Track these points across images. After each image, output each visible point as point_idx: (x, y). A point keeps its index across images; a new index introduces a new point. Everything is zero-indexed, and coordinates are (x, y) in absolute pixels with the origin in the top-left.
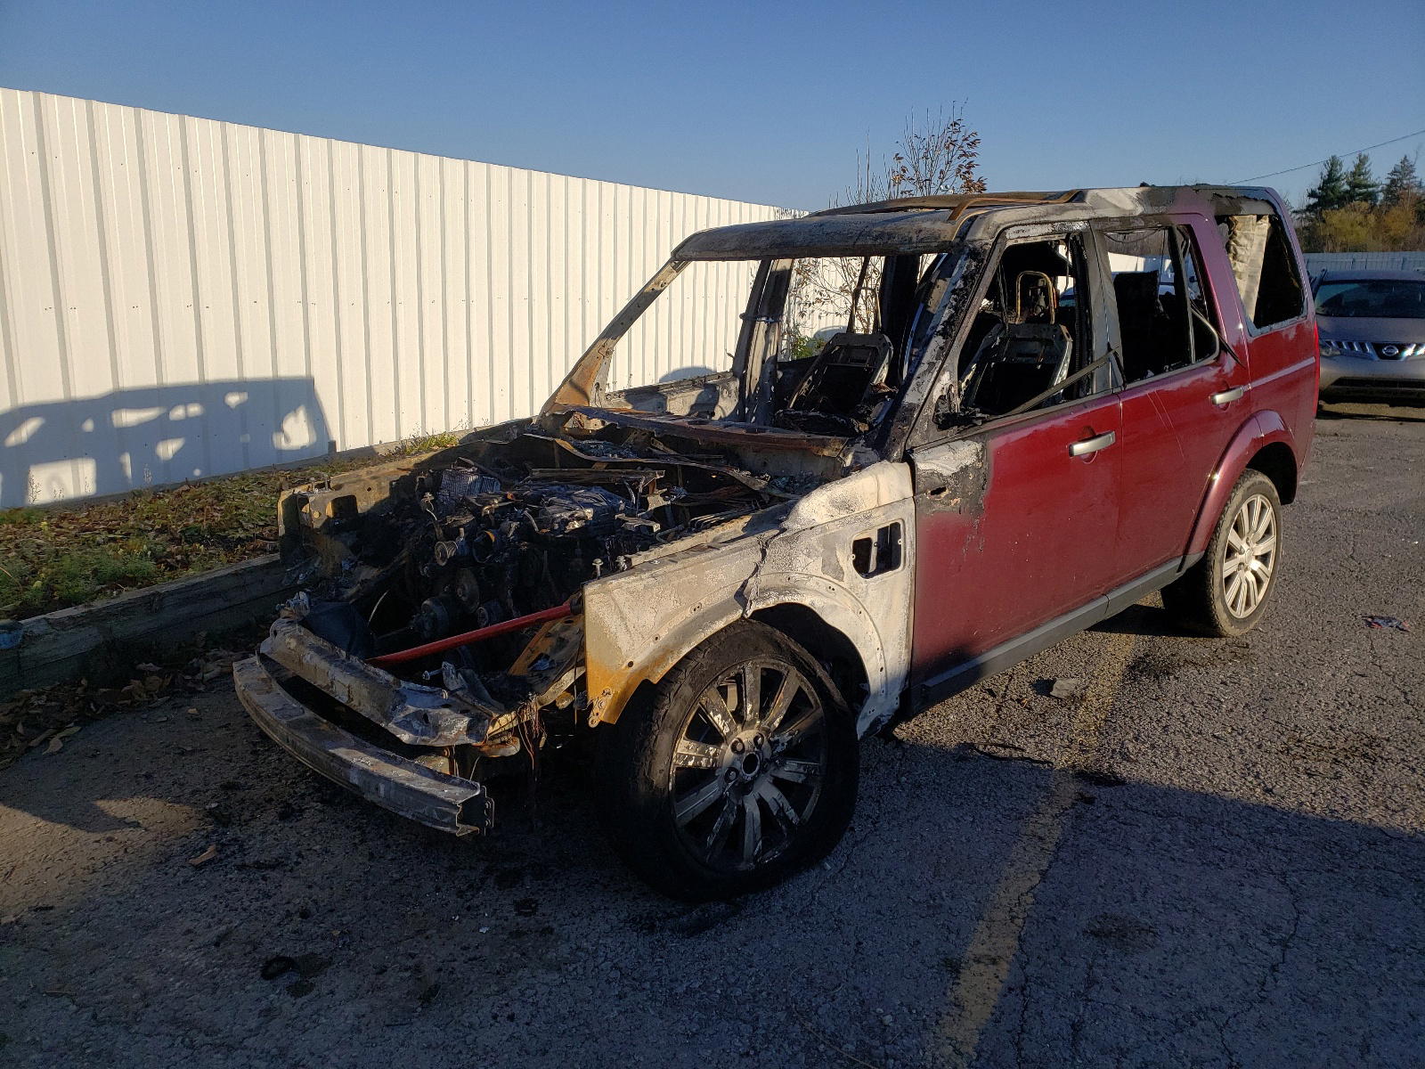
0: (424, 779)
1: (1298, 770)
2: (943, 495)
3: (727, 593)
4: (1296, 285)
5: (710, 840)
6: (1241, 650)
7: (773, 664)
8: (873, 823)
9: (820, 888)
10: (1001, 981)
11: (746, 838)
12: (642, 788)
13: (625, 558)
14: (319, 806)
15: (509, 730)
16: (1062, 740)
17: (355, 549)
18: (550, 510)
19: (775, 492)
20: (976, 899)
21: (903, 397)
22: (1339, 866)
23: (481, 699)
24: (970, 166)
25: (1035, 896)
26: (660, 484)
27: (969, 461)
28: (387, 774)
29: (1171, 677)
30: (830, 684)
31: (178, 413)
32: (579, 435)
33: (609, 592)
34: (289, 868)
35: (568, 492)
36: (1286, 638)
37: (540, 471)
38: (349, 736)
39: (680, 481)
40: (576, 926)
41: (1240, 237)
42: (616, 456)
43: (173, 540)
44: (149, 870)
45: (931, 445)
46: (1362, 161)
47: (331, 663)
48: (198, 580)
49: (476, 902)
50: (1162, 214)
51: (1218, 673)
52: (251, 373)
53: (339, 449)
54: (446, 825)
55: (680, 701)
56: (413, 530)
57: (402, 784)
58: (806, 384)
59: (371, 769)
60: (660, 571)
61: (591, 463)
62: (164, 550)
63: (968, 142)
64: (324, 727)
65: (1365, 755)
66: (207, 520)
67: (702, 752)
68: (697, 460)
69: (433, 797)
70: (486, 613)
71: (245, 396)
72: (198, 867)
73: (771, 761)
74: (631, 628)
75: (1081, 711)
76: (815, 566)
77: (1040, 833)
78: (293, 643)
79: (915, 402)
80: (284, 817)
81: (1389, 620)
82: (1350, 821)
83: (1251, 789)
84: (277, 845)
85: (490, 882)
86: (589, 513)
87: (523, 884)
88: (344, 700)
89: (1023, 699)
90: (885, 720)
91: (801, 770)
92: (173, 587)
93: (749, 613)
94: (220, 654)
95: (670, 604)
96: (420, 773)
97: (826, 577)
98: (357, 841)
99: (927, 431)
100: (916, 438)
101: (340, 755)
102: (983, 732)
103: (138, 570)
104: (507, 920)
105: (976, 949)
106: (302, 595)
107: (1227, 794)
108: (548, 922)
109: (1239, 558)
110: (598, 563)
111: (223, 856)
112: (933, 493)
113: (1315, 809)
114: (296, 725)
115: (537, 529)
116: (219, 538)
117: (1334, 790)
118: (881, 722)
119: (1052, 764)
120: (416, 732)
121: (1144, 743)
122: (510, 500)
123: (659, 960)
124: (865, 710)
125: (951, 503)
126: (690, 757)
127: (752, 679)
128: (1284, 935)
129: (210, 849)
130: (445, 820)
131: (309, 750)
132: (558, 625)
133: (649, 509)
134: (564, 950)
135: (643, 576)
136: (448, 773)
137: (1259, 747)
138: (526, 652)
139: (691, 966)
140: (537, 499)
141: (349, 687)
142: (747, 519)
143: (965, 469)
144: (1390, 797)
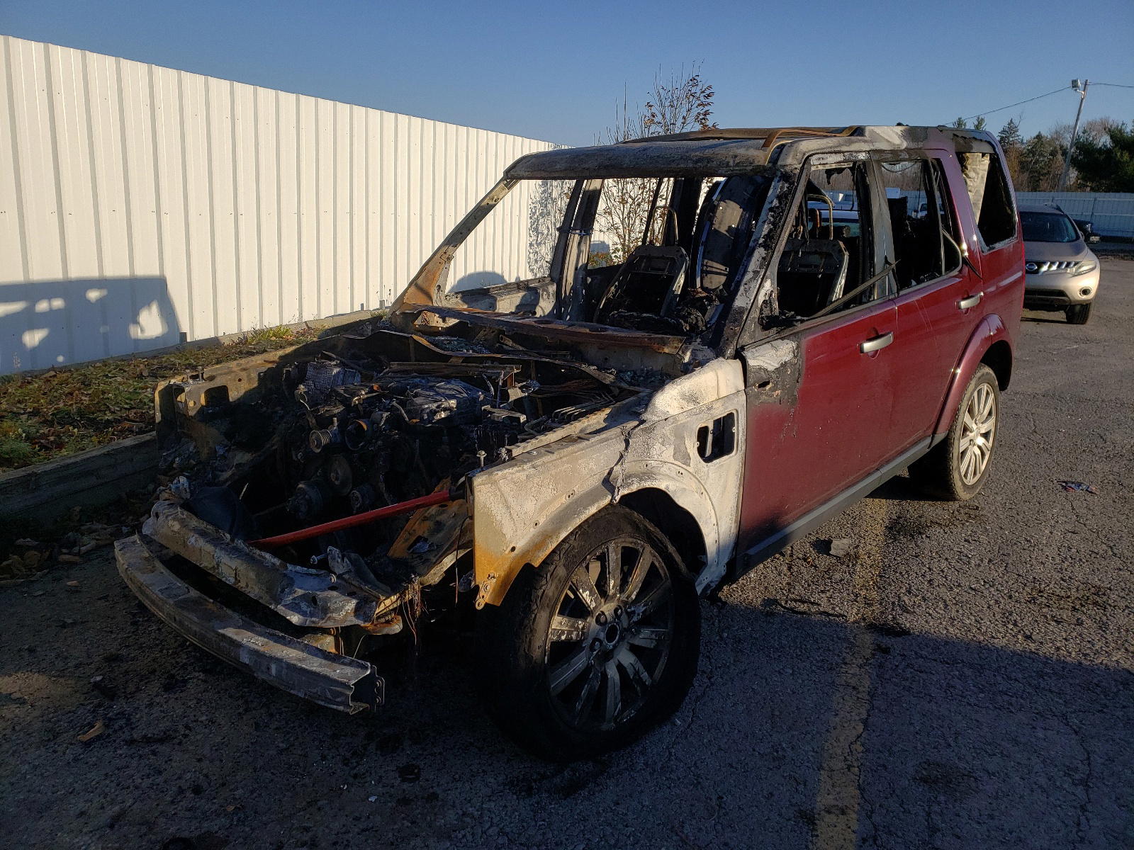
0: (316, 659)
1: (1046, 617)
2: (768, 387)
3: (596, 481)
4: (1009, 211)
5: (578, 706)
6: (973, 512)
7: (631, 543)
8: (709, 679)
9: (674, 744)
10: (853, 831)
11: (608, 700)
12: (522, 663)
13: (507, 449)
14: (202, 676)
15: (394, 610)
16: (848, 594)
17: (228, 435)
18: (418, 400)
19: (624, 385)
20: (813, 749)
21: (733, 300)
22: (1107, 707)
23: (367, 582)
24: (706, 113)
25: (863, 745)
26: (518, 377)
27: (788, 357)
28: (279, 655)
29: (924, 536)
30: (678, 558)
31: (42, 306)
32: (430, 332)
33: (495, 483)
34: (176, 741)
35: (430, 384)
36: (1004, 501)
37: (398, 364)
38: (236, 616)
39: (533, 375)
40: (459, 790)
41: (970, 171)
42: (471, 352)
43: (46, 422)
44: (38, 748)
45: (757, 343)
46: (980, 122)
47: (215, 546)
48: (72, 460)
49: (362, 769)
50: (920, 149)
51: (961, 532)
52: (110, 272)
53: (189, 340)
54: (338, 704)
55: (556, 581)
56: (282, 417)
57: (294, 665)
58: (613, 288)
59: (262, 649)
60: (538, 462)
61: (447, 358)
62: (38, 432)
63: (705, 94)
64: (210, 606)
65: (1096, 603)
66: (76, 403)
67: (572, 626)
68: (547, 356)
69: (326, 678)
70: (359, 496)
71: (104, 292)
72: (87, 744)
73: (628, 630)
74: (514, 515)
75: (858, 568)
76: (668, 453)
77: (853, 682)
78: (177, 526)
79: (744, 305)
80: (168, 688)
81: (1079, 485)
82: (1101, 663)
83: (1013, 636)
84: (164, 717)
85: (372, 747)
86: (453, 403)
87: (403, 749)
88: (231, 581)
89: (808, 558)
90: (713, 585)
91: (653, 636)
92: (49, 467)
93: (618, 498)
94: (94, 527)
95: (547, 493)
96: (310, 653)
97: (676, 462)
98: (241, 710)
99: (754, 331)
100: (745, 339)
101: (230, 635)
102: (781, 589)
103: (12, 451)
104: (393, 787)
105: (824, 800)
106: (183, 479)
107: (996, 641)
108: (432, 787)
109: (971, 435)
110: (482, 455)
111: (110, 731)
112: (760, 386)
113: (1070, 653)
114: (184, 605)
115: (407, 419)
116: (90, 420)
117: (1080, 635)
118: (710, 587)
119: (846, 617)
120: (304, 614)
121: (916, 596)
122: (376, 391)
123: (541, 823)
124: (701, 578)
125: (774, 394)
126: (563, 632)
127: (614, 557)
128: (1082, 775)
129: (98, 725)
130: (339, 700)
131: (198, 630)
132: (433, 510)
133: (510, 400)
134: (451, 816)
135: (525, 467)
136: (333, 650)
137: (1010, 597)
138: (403, 535)
139: (571, 828)
140: (402, 391)
141: (236, 570)
142: (608, 411)
143: (784, 365)
144: (1126, 641)
